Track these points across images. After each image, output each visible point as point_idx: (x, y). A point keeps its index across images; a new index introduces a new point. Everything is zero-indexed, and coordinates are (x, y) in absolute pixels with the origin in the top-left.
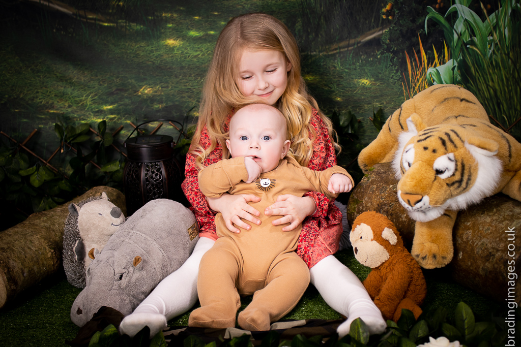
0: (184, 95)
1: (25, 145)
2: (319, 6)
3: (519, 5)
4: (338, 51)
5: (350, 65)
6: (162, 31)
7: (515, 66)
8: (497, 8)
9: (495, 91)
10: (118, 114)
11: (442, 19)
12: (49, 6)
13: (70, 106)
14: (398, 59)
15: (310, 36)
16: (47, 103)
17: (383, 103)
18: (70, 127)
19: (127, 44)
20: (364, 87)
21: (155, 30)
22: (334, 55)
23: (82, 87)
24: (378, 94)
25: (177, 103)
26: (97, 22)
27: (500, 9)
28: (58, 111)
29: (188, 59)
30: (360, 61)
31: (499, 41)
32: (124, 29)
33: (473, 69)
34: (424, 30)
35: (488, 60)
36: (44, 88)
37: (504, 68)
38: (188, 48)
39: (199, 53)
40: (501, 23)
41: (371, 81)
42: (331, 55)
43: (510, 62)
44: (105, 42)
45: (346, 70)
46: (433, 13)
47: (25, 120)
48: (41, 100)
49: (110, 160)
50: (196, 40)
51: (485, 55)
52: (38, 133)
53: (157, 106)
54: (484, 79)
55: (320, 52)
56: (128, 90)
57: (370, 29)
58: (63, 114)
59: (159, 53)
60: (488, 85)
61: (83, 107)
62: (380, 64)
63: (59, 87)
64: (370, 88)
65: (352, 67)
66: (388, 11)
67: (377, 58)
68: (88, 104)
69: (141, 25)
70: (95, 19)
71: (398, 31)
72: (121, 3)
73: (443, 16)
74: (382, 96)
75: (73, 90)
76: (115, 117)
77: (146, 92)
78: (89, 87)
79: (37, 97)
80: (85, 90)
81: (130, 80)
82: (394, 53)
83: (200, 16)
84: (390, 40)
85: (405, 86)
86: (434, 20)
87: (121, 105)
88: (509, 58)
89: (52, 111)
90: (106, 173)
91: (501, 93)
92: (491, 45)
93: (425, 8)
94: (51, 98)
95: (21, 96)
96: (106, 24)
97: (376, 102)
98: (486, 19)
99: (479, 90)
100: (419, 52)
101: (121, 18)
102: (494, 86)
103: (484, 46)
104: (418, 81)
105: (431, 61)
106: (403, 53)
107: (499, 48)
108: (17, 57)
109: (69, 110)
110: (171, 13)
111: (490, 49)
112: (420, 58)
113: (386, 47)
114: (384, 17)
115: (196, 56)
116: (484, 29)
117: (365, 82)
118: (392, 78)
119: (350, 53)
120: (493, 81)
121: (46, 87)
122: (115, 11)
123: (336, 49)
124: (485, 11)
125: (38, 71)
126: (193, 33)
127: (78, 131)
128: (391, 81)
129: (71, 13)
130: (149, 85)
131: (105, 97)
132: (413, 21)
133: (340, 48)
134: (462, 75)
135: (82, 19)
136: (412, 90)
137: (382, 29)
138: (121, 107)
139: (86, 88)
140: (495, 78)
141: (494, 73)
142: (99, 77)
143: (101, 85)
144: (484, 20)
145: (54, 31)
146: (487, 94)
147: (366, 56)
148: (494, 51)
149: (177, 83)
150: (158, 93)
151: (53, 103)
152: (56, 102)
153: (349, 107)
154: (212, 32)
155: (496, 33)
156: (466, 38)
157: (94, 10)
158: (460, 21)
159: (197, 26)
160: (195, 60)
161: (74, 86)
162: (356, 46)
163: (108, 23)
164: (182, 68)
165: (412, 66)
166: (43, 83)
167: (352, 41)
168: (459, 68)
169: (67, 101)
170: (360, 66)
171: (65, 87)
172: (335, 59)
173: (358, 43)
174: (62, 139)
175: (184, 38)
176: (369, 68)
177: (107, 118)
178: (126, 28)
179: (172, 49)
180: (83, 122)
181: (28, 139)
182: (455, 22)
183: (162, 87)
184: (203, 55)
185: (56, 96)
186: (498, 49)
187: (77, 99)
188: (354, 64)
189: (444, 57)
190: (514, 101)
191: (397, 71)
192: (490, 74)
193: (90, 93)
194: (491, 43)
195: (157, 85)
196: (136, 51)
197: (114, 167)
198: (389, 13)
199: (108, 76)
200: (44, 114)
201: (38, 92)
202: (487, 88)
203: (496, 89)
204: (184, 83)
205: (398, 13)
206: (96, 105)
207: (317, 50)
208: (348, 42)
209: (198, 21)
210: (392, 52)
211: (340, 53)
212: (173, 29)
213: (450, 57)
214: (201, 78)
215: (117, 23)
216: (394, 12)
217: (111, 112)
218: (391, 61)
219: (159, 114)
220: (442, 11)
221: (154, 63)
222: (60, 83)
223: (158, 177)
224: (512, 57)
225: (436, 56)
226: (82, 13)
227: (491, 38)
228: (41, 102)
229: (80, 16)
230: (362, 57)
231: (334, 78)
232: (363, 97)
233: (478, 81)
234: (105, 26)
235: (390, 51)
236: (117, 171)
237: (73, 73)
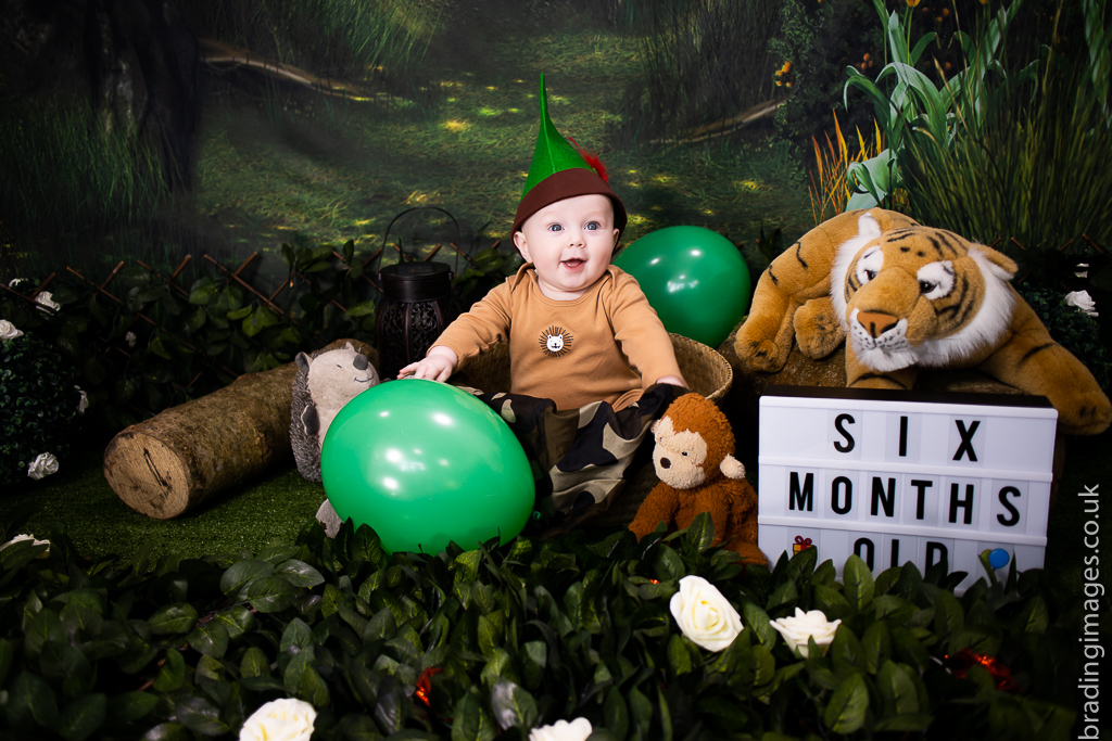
0: (474, 205)
1: (238, 276)
2: (676, 68)
3: (998, 63)
4: (707, 137)
5: (726, 159)
6: (441, 108)
7: (992, 159)
8: (962, 68)
9: (959, 200)
10: (377, 233)
11: (871, 86)
12: (277, 73)
13: (307, 221)
14: (801, 149)
15: (664, 115)
16: (275, 215)
17: (779, 219)
18: (304, 249)
19: (390, 128)
20: (748, 193)
21: (430, 107)
22: (701, 143)
23: (325, 191)
24: (770, 205)
25: (464, 217)
26: (347, 96)
27: (967, 69)
28: (291, 228)
29: (480, 151)
30: (742, 153)
31: (966, 120)
32: (384, 106)
33: (922, 165)
34: (843, 104)
35: (947, 150)
36: (270, 194)
37: (974, 164)
38: (479, 134)
39: (495, 141)
40: (969, 91)
41: (758, 184)
42: (696, 143)
43: (984, 153)
44: (358, 125)
45: (720, 167)
46: (855, 76)
47: (243, 241)
48: (266, 211)
49: (362, 299)
50: (490, 121)
51: (942, 142)
52: (259, 258)
53: (434, 222)
54: (941, 180)
55: (678, 138)
56: (391, 197)
57: (756, 102)
58: (295, 232)
59: (436, 141)
60: (947, 191)
61: (327, 222)
62: (773, 157)
63: (292, 192)
64: (757, 195)
65: (728, 162)
66: (784, 74)
67: (769, 148)
68: (334, 217)
69: (409, 99)
70: (343, 92)
71: (801, 106)
72: (380, 68)
73: (873, 82)
74: (776, 207)
75: (312, 196)
76: (373, 238)
77: (418, 199)
78: (335, 193)
79: (260, 207)
80: (329, 196)
81: (394, 183)
82: (796, 139)
83: (495, 85)
84: (788, 120)
85: (813, 191)
86: (859, 88)
87: (381, 219)
88: (982, 146)
89: (282, 228)
90: (353, 318)
91: (969, 203)
92: (952, 127)
93: (843, 68)
94: (281, 209)
95: (238, 205)
96: (359, 99)
97: (768, 217)
98: (944, 85)
99: (933, 198)
100: (834, 138)
101: (380, 90)
102: (958, 192)
103: (941, 128)
104: (834, 184)
105: (854, 151)
106: (810, 140)
107: (965, 131)
108: (232, 148)
109: (307, 226)
110: (454, 81)
111: (950, 132)
112: (836, 147)
113: (781, 130)
114: (778, 84)
115: (490, 147)
116: (940, 101)
117: (751, 184)
118: (792, 179)
119: (725, 141)
120: (955, 183)
121: (273, 192)
122: (371, 79)
123: (703, 134)
124: (942, 73)
125: (262, 169)
126: (486, 111)
127: (315, 256)
128: (791, 183)
129: (309, 82)
130: (423, 189)
131: (357, 207)
132: (825, 89)
133: (710, 132)
134: (904, 174)
135: (325, 92)
136: (823, 198)
137: (776, 103)
138: (381, 222)
139: (331, 193)
140: (960, 178)
141: (957, 170)
142: (349, 177)
143: (352, 189)
144: (939, 86)
145: (285, 109)
146: (945, 205)
147: (750, 145)
148: (956, 135)
149: (463, 187)
150: (435, 203)
151: (283, 215)
152: (287, 215)
153: (726, 225)
154: (514, 110)
155: (960, 107)
156: (911, 116)
157: (341, 78)
158: (901, 89)
159: (492, 101)
160: (490, 151)
161: (314, 190)
162: (734, 129)
163: (362, 97)
164: (471, 164)
165: (823, 160)
166: (269, 186)
167: (729, 122)
168: (900, 162)
169: (302, 212)
170: (741, 161)
171: (300, 192)
172: (702, 149)
173: (738, 124)
174: (291, 267)
175: (473, 118)
176: (756, 163)
177: (362, 239)
178: (388, 105)
179: (455, 135)
180: (326, 244)
181: (243, 266)
182: (892, 90)
183: (442, 193)
184: (501, 144)
185: (287, 204)
186: (964, 134)
187: (318, 210)
188: (731, 157)
189: (875, 145)
190: (991, 215)
191: (800, 168)
192: (951, 173)
193: (337, 201)
194: (951, 122)
195: (435, 189)
196: (403, 139)
197: (367, 309)
198: (786, 77)
199: (362, 176)
200: (270, 232)
201: (261, 199)
202: (947, 194)
203: (960, 195)
204: (474, 186)
205: (800, 78)
206: (346, 220)
207: (674, 137)
208: (721, 124)
209: (494, 93)
210: (791, 139)
211: (710, 140)
212: (456, 105)
213: (885, 145)
214: (499, 180)
215: (375, 97)
216: (795, 75)
217: (368, 229)
218: (790, 152)
219: (437, 233)
220: (871, 73)
221: (429, 157)
222: (294, 186)
223: (430, 324)
224: (987, 146)
225: (862, 144)
226: (324, 82)
227: (952, 115)
228: (266, 214)
229: (322, 87)
230: (745, 146)
231: (702, 179)
232: (747, 210)
233: (931, 184)
234: (357, 102)
235: (788, 137)
236: (369, 315)
237: (312, 171)
